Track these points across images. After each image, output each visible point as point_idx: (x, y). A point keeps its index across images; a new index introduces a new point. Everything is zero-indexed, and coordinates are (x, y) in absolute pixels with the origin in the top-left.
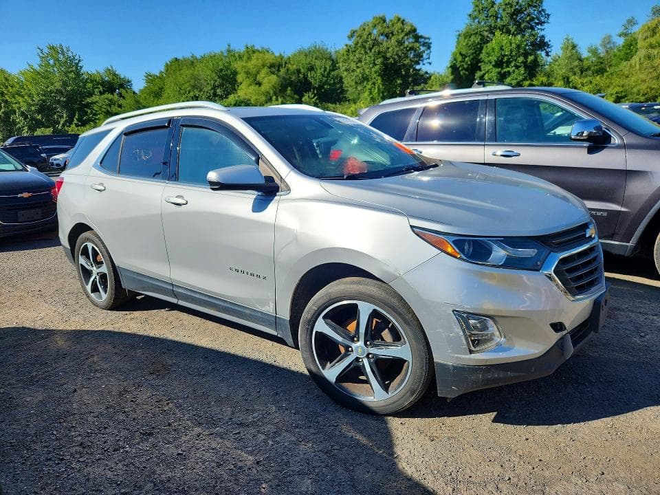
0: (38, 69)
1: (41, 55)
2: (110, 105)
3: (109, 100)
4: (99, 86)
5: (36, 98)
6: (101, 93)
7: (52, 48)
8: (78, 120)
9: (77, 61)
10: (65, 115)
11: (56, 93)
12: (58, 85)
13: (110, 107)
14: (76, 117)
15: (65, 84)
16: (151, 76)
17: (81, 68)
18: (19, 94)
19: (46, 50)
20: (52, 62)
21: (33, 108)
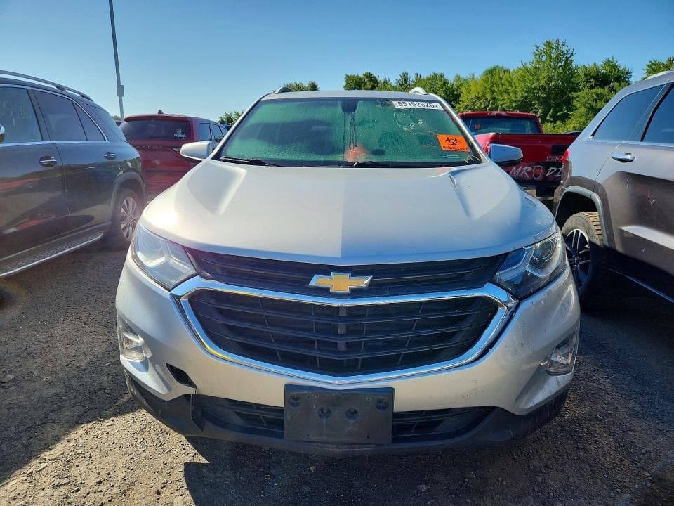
0: (529, 67)
1: (537, 52)
2: (596, 101)
3: (597, 95)
4: (592, 80)
5: (519, 95)
6: (591, 87)
7: (548, 44)
8: (551, 116)
9: (569, 56)
10: (540, 111)
11: (539, 89)
12: (543, 82)
13: (596, 102)
14: (550, 113)
15: (550, 79)
16: (655, 65)
17: (571, 61)
18: (506, 92)
19: (542, 47)
20: (544, 59)
21: (514, 105)
